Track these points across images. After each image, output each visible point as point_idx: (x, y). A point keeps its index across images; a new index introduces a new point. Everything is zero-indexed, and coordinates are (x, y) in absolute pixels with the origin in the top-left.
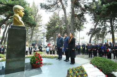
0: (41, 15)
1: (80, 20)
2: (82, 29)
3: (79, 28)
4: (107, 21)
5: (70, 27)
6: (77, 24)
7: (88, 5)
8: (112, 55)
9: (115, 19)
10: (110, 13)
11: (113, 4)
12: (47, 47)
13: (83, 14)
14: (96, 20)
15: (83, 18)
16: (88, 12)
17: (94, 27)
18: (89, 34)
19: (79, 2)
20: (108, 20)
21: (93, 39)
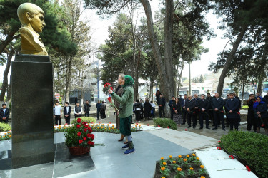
1: (189, 29)
2: (196, 55)
3: (189, 53)
5: (162, 52)
6: (181, 42)
13: (198, 11)
14: (238, 27)
15: (200, 22)
17: (232, 48)
18: (218, 67)
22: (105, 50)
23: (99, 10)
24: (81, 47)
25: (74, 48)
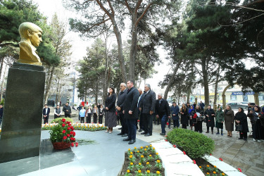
0: (70, 43)
1: (147, 57)
2: (151, 75)
3: (146, 73)
4: (197, 62)
5: (127, 70)
6: (140, 65)
7: (163, 29)
8: (204, 125)
9: (210, 59)
10: (202, 48)
11: (208, 31)
12: (80, 108)
13: (152, 45)
14: (177, 59)
15: (154, 53)
16: (162, 42)
17: (173, 72)
18: (163, 84)
19: (147, 22)
20: (199, 60)
21: (170, 94)
22: (83, 65)
23: (81, 34)
24: (62, 60)
25: (57, 60)
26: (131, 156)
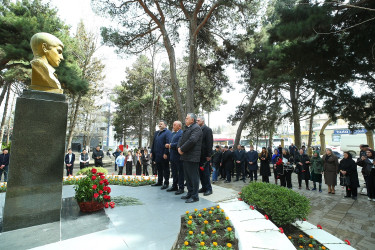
0: (103, 63)
1: (211, 80)
2: (216, 106)
3: (209, 103)
4: (283, 88)
5: (183, 101)
6: (202, 92)
7: (234, 41)
8: (294, 177)
9: (301, 83)
10: (290, 66)
11: (299, 42)
13: (219, 64)
14: (254, 83)
15: (221, 75)
16: (233, 59)
17: (248, 102)
18: (235, 120)
19: (211, 30)
20: (286, 85)
21: (245, 133)
22: (121, 93)
23: (118, 49)
24: (92, 86)
25: (85, 87)
26: (189, 222)
